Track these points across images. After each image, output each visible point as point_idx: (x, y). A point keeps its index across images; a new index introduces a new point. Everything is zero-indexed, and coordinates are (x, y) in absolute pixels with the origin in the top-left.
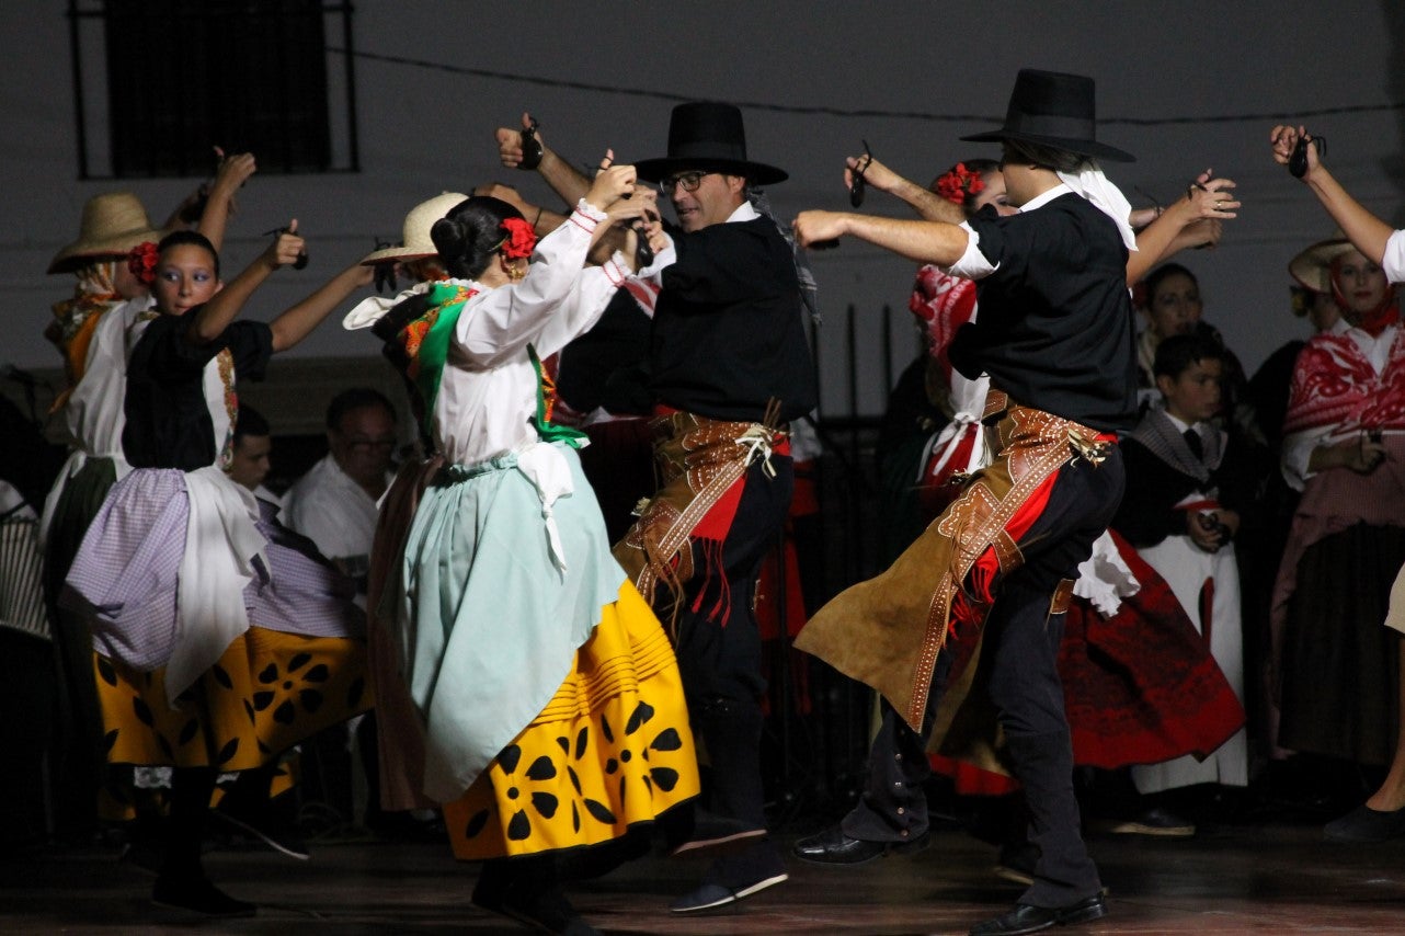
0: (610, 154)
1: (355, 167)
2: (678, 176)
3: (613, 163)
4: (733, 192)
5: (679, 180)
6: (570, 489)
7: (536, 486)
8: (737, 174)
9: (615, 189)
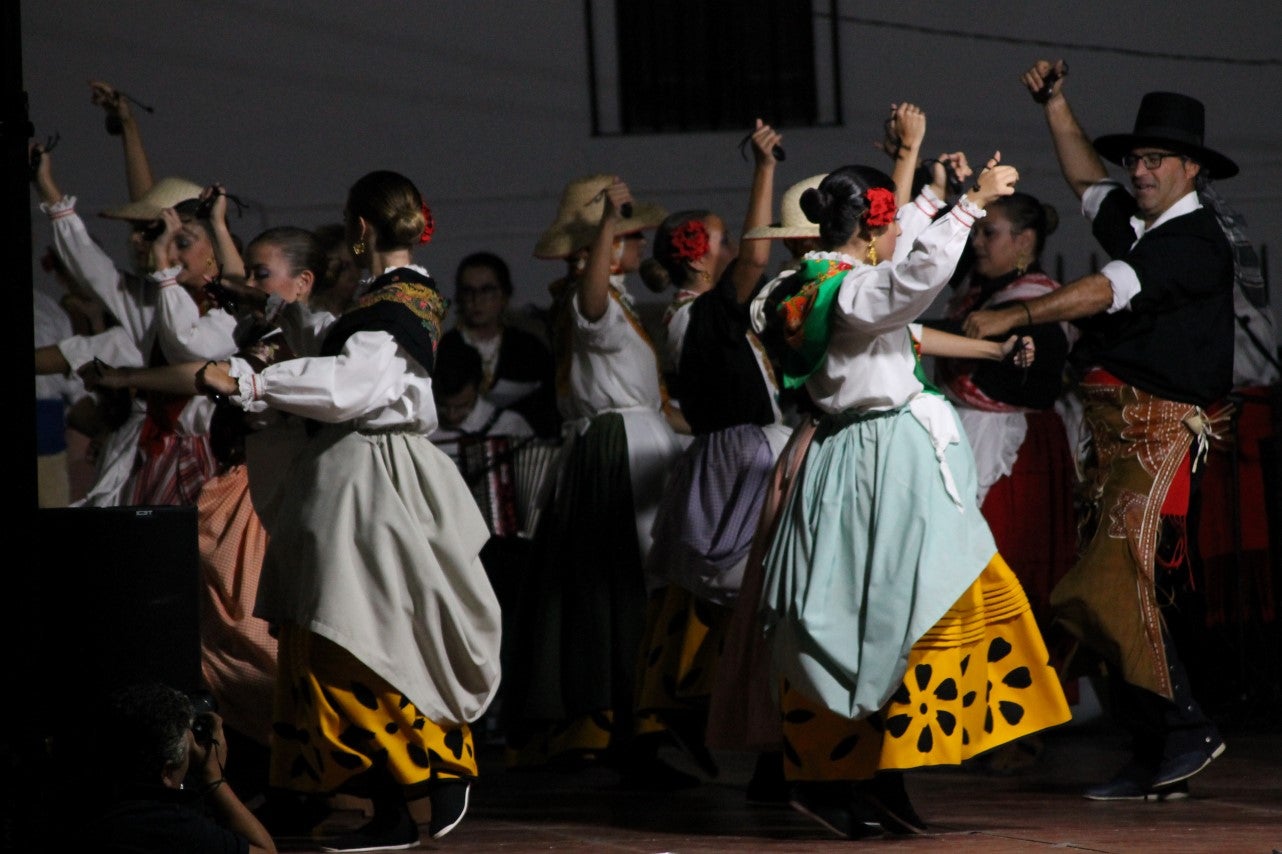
0: (998, 155)
1: (839, 120)
2: (1139, 152)
3: (998, 164)
4: (1188, 177)
5: (1141, 158)
6: (958, 440)
7: (929, 433)
8: (1195, 160)
9: (996, 190)
